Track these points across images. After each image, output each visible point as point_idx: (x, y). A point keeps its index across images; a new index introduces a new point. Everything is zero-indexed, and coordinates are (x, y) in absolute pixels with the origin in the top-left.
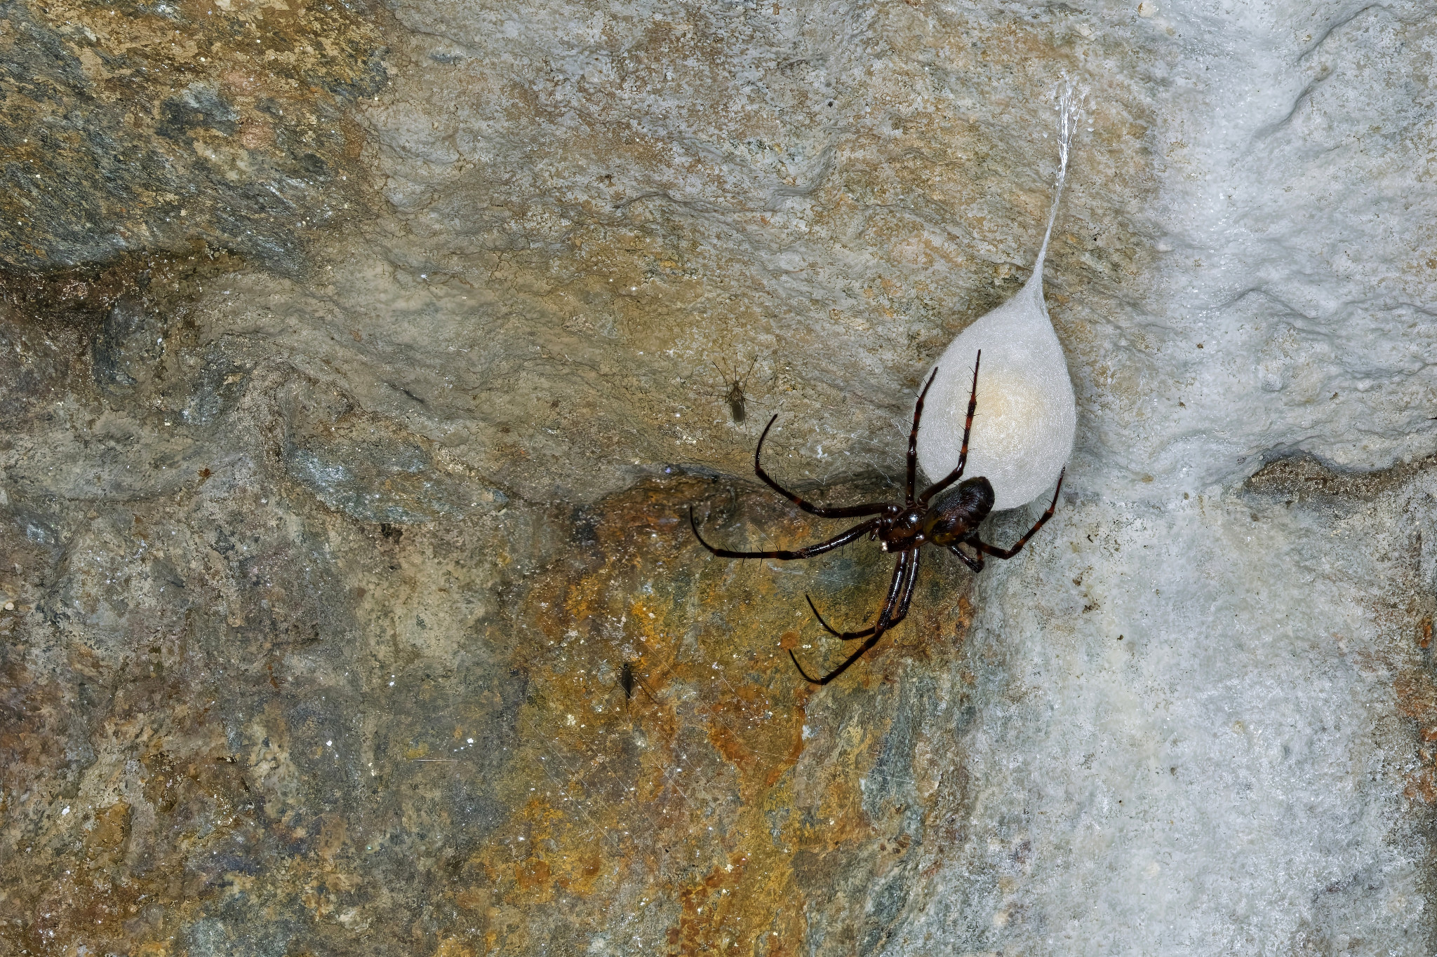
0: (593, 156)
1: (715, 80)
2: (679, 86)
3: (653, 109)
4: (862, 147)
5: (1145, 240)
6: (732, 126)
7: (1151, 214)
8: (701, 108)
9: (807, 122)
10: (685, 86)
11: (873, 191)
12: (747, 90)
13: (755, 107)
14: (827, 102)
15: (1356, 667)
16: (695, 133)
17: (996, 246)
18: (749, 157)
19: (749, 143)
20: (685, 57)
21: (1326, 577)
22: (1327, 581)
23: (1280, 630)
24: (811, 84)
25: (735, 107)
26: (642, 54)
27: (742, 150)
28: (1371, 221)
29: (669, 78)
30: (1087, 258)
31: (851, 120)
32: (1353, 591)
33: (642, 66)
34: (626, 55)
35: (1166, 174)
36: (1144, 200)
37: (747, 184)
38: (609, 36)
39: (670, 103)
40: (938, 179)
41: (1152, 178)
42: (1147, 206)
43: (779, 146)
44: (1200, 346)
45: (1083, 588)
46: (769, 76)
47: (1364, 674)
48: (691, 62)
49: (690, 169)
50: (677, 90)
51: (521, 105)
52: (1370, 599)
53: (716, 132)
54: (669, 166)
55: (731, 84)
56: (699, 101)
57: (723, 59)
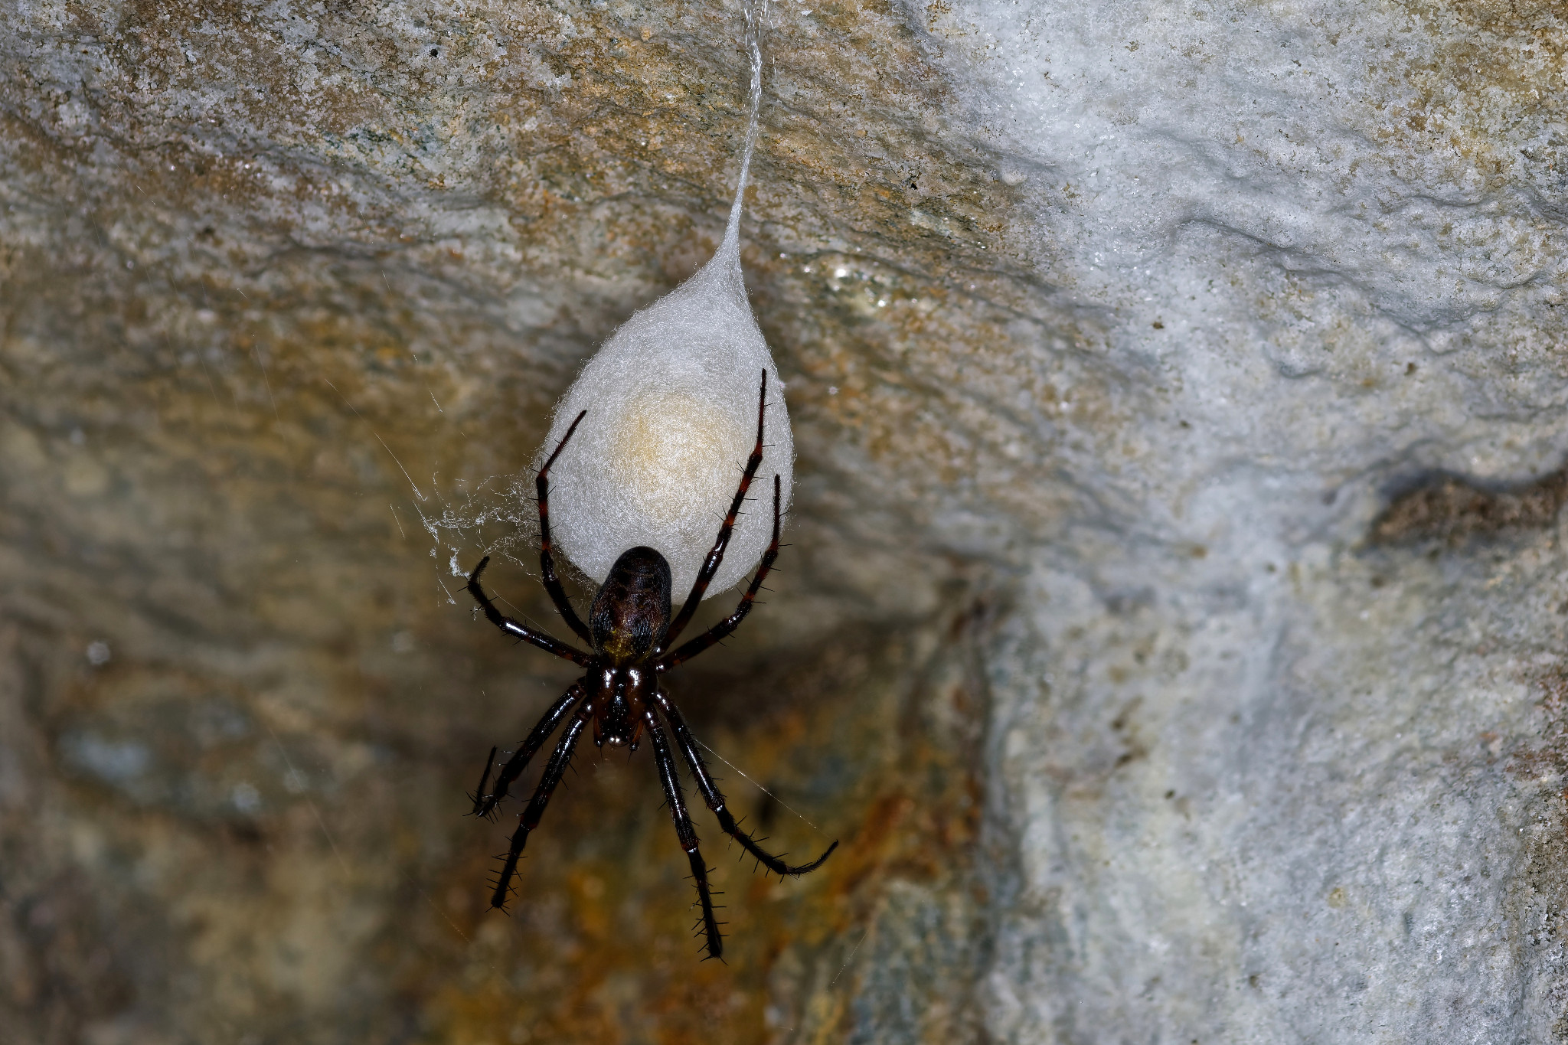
0: (168, 203)
1: (256, 50)
2: (211, 67)
3: (195, 111)
4: (529, 112)
5: (979, 171)
6: (315, 115)
7: (959, 128)
8: (261, 96)
9: (415, 87)
10: (220, 67)
11: (584, 178)
12: (310, 54)
13: (337, 78)
14: (429, 49)
15: (1509, 777)
16: (270, 136)
17: (794, 228)
18: (361, 158)
19: (354, 137)
20: (198, 24)
21: (1473, 650)
22: (1473, 657)
23: (1403, 740)
24: (389, 25)
25: (308, 86)
26: (137, 30)
27: (349, 150)
28: (1290, 73)
29: (193, 59)
30: (917, 218)
31: (482, 71)
32: (1511, 663)
33: (147, 49)
34: (119, 37)
35: (946, 59)
36: (938, 106)
37: (386, 202)
38: (79, 13)
39: (211, 99)
40: (659, 139)
41: (931, 71)
42: (947, 116)
43: (394, 131)
44: (1158, 326)
45: (1126, 732)
46: (326, 27)
47: (1520, 785)
48: (207, 29)
49: (300, 195)
50: (211, 76)
51: (33, 145)
52: (1537, 672)
53: (298, 128)
54: (269, 195)
55: (281, 50)
56: (252, 86)
57: (250, 13)
